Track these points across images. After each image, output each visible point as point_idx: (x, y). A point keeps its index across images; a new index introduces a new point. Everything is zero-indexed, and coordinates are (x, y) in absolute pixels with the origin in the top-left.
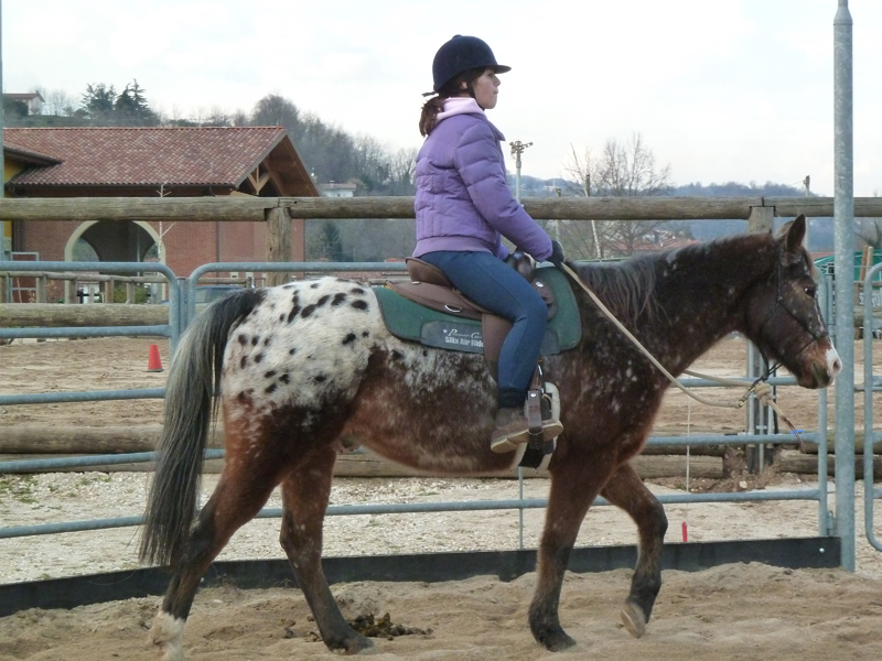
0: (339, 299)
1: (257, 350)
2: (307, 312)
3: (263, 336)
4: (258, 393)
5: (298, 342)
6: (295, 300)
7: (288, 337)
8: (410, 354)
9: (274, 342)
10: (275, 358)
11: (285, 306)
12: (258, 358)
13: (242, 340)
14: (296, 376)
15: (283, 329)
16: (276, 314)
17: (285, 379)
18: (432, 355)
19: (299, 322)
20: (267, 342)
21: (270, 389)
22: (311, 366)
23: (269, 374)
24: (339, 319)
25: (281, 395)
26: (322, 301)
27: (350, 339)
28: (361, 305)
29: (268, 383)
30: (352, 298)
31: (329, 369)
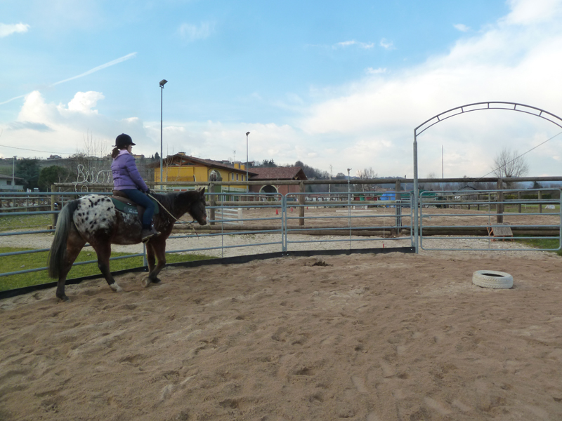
0: (103, 200)
1: (85, 216)
2: (96, 204)
3: (86, 212)
4: (89, 229)
5: (97, 211)
6: (90, 201)
7: (93, 211)
8: (124, 214)
9: (90, 213)
10: (91, 218)
11: (88, 203)
12: (87, 219)
13: (80, 215)
14: (98, 221)
15: (91, 209)
16: (87, 205)
17: (95, 223)
18: (128, 215)
19: (95, 207)
20: (88, 213)
21: (92, 227)
22: (101, 218)
23: (91, 223)
24: (105, 205)
25: (95, 227)
26: (99, 200)
27: (109, 209)
28: (109, 201)
29: (91, 225)
30: (106, 199)
31: (106, 217)
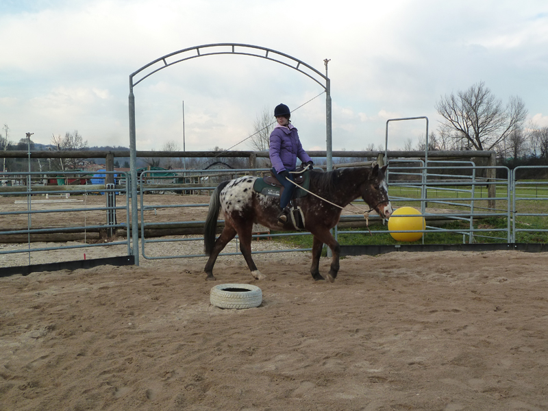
0: (245, 180)
2: (236, 184)
9: (227, 193)
10: (227, 198)
15: (230, 189)
19: (234, 187)
21: (228, 207)
23: (227, 203)
24: (243, 185)
26: (240, 181)
28: (250, 181)
31: (241, 198)
